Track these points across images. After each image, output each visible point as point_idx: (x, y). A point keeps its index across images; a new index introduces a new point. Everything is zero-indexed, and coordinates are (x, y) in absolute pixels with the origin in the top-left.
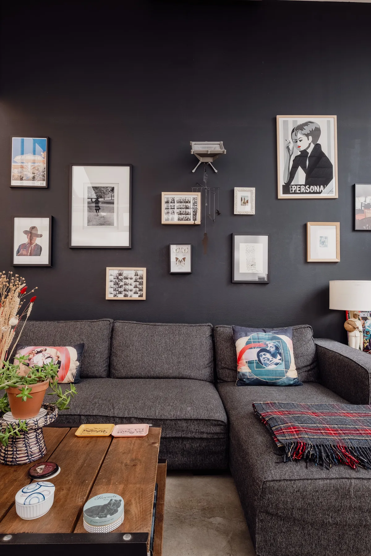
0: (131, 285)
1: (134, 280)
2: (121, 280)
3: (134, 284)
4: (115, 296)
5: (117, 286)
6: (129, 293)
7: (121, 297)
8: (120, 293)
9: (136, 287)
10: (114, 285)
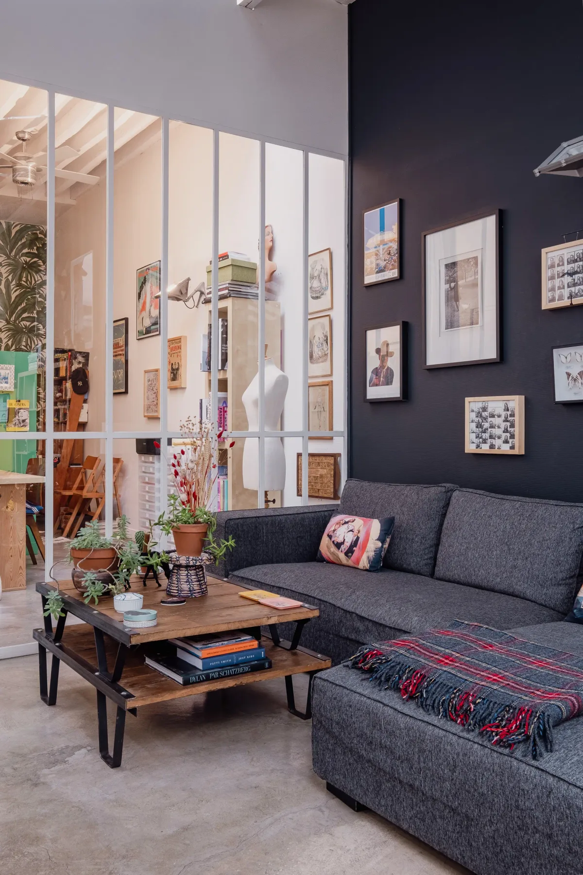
1: (503, 418)
2: (485, 419)
4: (478, 446)
5: (480, 430)
6: (498, 442)
7: (485, 449)
9: (506, 431)
10: (477, 427)
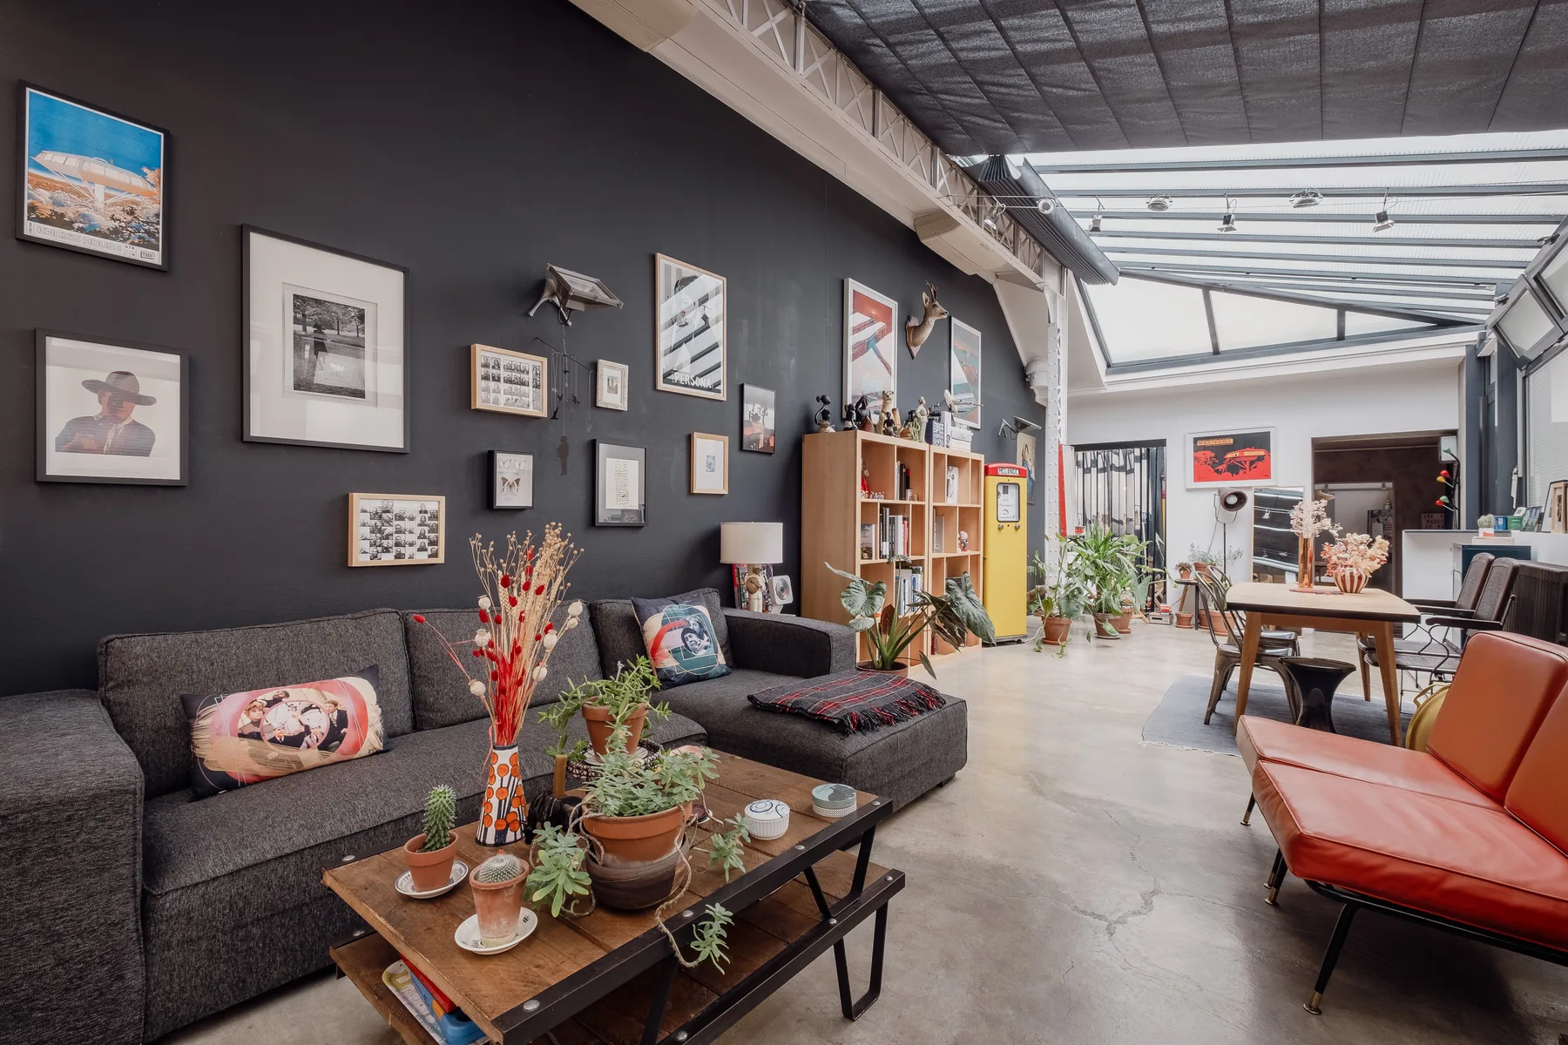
0: (411, 532)
1: (418, 521)
2: (388, 522)
3: (418, 530)
4: (374, 557)
5: (379, 535)
6: (407, 551)
7: (388, 559)
8: (387, 550)
9: (422, 536)
10: (372, 532)
